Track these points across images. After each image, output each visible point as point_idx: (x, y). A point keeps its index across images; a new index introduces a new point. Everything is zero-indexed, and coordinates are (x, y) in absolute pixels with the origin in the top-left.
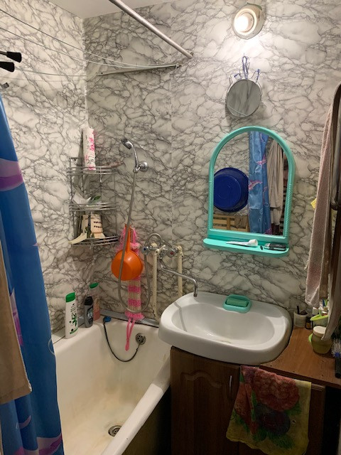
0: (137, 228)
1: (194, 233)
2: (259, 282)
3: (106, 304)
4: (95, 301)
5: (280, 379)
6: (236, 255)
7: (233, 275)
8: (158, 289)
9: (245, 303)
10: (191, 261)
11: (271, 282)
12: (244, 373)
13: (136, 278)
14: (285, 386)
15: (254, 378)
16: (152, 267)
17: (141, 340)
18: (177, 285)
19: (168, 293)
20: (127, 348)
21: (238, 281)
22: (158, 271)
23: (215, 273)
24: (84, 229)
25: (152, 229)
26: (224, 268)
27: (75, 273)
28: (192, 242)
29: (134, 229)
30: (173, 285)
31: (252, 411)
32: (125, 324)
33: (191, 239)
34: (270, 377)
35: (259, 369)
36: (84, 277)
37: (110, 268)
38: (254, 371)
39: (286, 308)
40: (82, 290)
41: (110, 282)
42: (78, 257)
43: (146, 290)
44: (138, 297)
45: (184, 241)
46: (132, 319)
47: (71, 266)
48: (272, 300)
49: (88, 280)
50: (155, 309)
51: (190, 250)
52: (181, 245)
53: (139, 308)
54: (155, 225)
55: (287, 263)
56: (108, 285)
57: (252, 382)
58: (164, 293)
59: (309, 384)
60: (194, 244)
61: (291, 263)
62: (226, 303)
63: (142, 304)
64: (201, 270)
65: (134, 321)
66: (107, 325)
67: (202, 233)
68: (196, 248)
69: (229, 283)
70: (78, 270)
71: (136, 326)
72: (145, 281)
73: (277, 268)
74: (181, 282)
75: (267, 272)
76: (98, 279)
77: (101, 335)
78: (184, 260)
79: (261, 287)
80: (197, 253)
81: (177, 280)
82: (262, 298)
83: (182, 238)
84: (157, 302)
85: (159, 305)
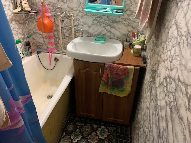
0: (48, 5)
1: (79, 7)
2: (110, 30)
3: (37, 46)
4: (31, 44)
5: (121, 67)
6: (99, 17)
7: (98, 27)
8: (62, 37)
9: (104, 39)
10: (78, 21)
11: (115, 29)
12: (107, 66)
13: (51, 32)
14: (124, 69)
15: (111, 68)
16: (58, 26)
17: (56, 60)
18: (72, 34)
19: (67, 39)
20: (50, 64)
21: (100, 30)
22: (62, 28)
23: (90, 27)
24: (18, 4)
25: (56, 5)
26: (94, 24)
27: (18, 30)
28: (78, 11)
29: (46, 5)
30: (69, 34)
31: (110, 80)
32: (48, 54)
33: (78, 10)
34: (117, 67)
35: (113, 64)
36: (24, 32)
37: (37, 28)
38: (111, 65)
39: (121, 41)
40: (23, 39)
41: (38, 35)
42: (18, 21)
43: (56, 37)
44: (53, 41)
45: (74, 11)
46: (51, 51)
47: (15, 26)
48: (115, 38)
49: (25, 34)
50: (62, 46)
51: (77, 16)
52: (73, 13)
53: (54, 46)
54: (58, 3)
55: (123, 19)
56: (37, 36)
57: (110, 69)
58: (66, 39)
59: (133, 67)
60: (79, 13)
61: (124, 19)
62: (96, 40)
63: (55, 44)
64: (83, 26)
65: (52, 52)
66: (39, 55)
67: (83, 6)
68: (80, 14)
69: (97, 31)
70: (20, 29)
71: (53, 54)
72: (56, 33)
73: (118, 22)
74: (73, 33)
75: (114, 25)
76: (30, 34)
77: (37, 59)
78: (74, 21)
79: (111, 32)
80: (81, 17)
81: (71, 32)
82: (111, 37)
83: (73, 9)
84: (62, 43)
85: (64, 44)
